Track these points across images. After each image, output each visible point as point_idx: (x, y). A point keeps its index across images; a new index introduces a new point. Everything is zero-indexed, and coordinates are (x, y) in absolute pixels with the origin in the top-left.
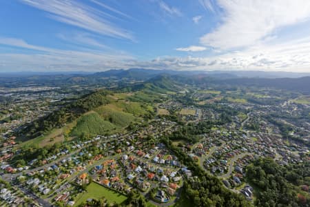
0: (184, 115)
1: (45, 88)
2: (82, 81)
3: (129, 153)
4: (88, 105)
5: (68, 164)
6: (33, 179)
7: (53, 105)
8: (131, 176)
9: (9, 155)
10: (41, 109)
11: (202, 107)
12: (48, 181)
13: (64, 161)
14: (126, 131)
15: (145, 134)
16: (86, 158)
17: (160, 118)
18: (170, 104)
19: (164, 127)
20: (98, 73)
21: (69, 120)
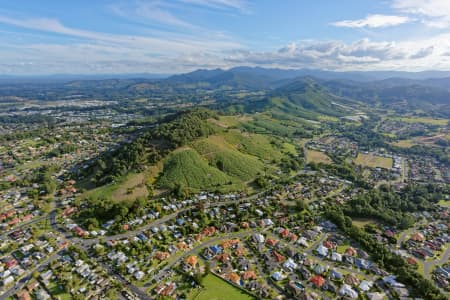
0: (367, 168)
1: (95, 103)
2: (152, 91)
3: (264, 230)
4: (180, 135)
5: (162, 235)
6: (116, 251)
7: (117, 132)
8: (280, 275)
9: (72, 210)
10: (100, 138)
11: (405, 152)
12: (139, 260)
13: (156, 229)
14: (250, 190)
15: (290, 200)
16: (190, 230)
17: (313, 169)
18: (329, 141)
19: (326, 188)
20: (175, 78)
21: (152, 160)
